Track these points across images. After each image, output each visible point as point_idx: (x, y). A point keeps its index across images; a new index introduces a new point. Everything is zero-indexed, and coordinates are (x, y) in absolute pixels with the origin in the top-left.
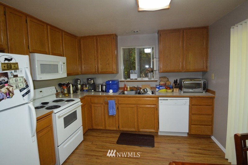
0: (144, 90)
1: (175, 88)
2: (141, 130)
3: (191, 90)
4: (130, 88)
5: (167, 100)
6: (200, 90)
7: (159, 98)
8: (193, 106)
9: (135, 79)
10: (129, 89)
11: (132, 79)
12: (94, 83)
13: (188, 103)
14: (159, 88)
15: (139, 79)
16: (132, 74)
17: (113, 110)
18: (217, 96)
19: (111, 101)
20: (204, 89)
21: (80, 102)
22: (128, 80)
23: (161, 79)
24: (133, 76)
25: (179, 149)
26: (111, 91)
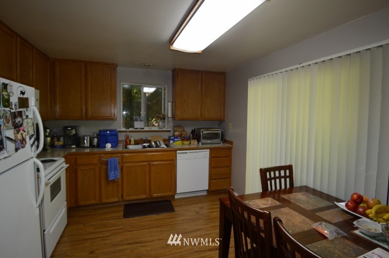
0: (155, 143)
1: (193, 139)
2: (155, 195)
3: (209, 141)
4: (135, 141)
5: (186, 153)
6: (218, 141)
7: (178, 152)
8: (212, 159)
9: (142, 129)
10: (133, 142)
11: (137, 129)
12: (76, 135)
13: (208, 156)
14: (173, 140)
15: (146, 129)
16: (137, 121)
17: (116, 172)
18: (234, 146)
19: (112, 159)
20: (222, 139)
21: (64, 163)
22: (131, 129)
23: (175, 129)
24: (138, 125)
25: (201, 208)
26: (109, 145)
